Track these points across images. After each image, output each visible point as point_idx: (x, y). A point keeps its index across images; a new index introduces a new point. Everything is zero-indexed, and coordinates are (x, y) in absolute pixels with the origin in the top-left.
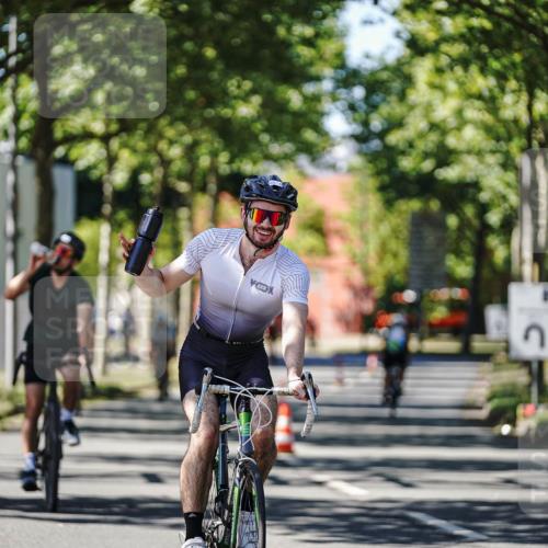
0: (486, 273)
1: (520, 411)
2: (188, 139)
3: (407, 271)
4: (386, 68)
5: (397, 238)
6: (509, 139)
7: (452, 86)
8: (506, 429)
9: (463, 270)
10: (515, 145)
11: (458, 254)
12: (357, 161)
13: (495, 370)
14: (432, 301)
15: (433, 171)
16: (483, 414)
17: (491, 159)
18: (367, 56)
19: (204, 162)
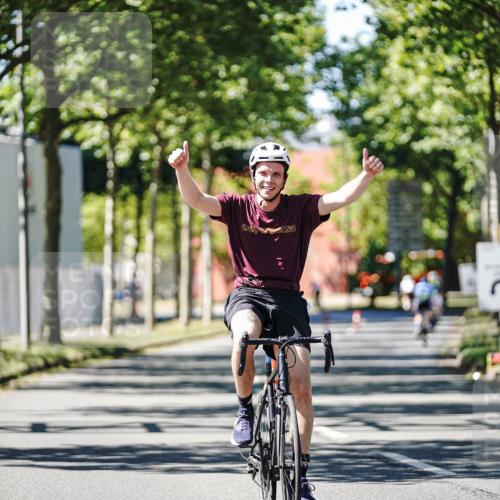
0: (458, 234)
1: (489, 359)
2: (182, 119)
3: (386, 235)
4: (361, 50)
5: (378, 205)
6: (475, 112)
7: (422, 65)
8: (476, 376)
9: (438, 232)
10: (480, 118)
11: (434, 218)
12: (339, 136)
13: (467, 323)
14: (411, 261)
15: (409, 143)
16: (456, 363)
17: (460, 131)
18: (344, 40)
19: (199, 139)
